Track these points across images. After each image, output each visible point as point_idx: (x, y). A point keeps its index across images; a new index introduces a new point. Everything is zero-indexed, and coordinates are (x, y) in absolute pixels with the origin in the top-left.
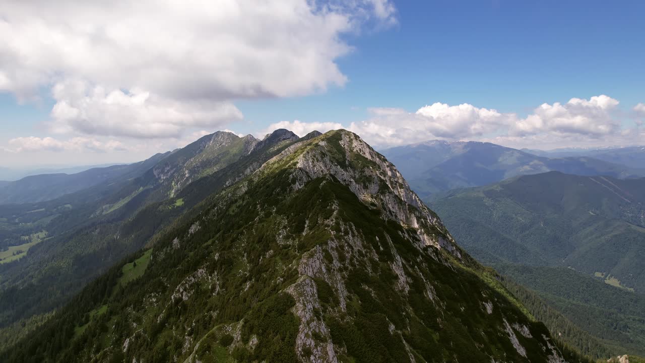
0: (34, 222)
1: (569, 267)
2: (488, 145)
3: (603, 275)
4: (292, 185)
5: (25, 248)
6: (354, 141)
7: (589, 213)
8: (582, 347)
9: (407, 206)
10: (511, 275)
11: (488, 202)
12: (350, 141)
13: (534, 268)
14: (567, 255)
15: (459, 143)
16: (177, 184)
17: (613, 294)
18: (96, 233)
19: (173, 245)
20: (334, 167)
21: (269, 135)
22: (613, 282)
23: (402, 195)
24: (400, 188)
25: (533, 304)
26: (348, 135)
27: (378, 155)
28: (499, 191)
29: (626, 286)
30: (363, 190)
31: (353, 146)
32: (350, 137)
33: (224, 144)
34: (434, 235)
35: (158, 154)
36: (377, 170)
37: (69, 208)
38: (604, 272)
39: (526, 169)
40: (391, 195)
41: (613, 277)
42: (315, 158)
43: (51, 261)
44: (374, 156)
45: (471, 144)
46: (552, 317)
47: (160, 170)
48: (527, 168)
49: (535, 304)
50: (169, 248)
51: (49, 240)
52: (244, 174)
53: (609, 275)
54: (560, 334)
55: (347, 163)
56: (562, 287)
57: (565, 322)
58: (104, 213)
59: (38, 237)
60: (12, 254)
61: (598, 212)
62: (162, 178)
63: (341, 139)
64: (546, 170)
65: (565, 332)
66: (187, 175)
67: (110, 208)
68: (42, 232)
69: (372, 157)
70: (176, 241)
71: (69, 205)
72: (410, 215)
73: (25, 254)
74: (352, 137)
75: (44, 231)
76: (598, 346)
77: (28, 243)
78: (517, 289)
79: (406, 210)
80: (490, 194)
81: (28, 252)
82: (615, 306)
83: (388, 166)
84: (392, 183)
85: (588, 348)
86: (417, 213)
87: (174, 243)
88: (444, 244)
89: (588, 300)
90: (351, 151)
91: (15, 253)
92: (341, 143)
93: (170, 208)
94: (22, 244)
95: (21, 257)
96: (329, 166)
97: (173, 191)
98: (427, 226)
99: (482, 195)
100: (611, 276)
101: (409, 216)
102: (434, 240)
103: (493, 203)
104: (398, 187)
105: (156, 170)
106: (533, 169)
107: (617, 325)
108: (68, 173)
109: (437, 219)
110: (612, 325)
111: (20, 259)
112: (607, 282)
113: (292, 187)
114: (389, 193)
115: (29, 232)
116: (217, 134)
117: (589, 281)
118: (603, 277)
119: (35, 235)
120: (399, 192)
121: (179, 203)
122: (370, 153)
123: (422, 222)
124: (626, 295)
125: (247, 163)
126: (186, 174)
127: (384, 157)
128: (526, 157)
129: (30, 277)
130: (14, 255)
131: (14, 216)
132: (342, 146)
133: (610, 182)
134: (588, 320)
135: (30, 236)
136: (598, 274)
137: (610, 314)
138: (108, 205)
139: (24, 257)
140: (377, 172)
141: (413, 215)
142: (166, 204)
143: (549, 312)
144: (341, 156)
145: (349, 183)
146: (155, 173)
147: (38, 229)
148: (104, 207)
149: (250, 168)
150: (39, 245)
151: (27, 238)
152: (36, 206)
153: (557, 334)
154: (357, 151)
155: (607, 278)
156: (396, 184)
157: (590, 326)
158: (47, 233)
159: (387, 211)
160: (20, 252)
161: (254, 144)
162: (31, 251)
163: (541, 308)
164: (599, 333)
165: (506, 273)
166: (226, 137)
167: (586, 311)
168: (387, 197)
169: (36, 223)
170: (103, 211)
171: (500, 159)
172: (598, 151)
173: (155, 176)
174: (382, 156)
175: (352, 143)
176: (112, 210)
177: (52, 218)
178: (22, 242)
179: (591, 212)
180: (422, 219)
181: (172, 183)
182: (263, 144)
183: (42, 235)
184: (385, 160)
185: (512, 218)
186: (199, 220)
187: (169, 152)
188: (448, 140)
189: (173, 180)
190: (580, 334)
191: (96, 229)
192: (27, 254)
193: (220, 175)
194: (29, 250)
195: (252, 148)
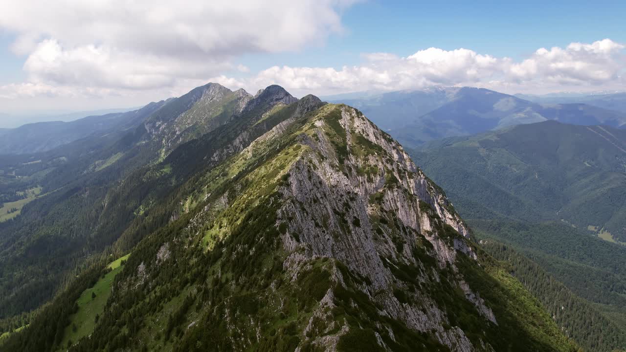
0: (30, 175)
1: (562, 220)
2: (483, 90)
3: (596, 228)
4: (281, 236)
5: (19, 204)
6: (356, 119)
7: (585, 165)
8: (585, 321)
9: (418, 203)
10: (507, 232)
11: (483, 152)
12: (351, 120)
13: (530, 225)
14: (561, 208)
15: (455, 89)
16: (168, 142)
17: (608, 252)
18: (86, 196)
19: (139, 272)
20: (335, 176)
21: (262, 91)
22: (606, 237)
23: (411, 186)
24: (409, 178)
25: (536, 276)
26: (348, 111)
27: (384, 135)
28: (494, 141)
29: (619, 240)
30: (367, 183)
31: (355, 126)
32: (351, 115)
33: (215, 99)
34: (449, 237)
35: (152, 103)
36: (383, 157)
37: (63, 160)
38: (598, 225)
39: (521, 117)
40: (399, 190)
41: (606, 231)
42: (311, 165)
43: (42, 225)
44: (379, 137)
45: (465, 89)
46: (556, 290)
47: (151, 125)
48: (522, 115)
49: (538, 276)
50: (133, 278)
51: (43, 198)
52: (232, 145)
53: (602, 229)
54: (563, 308)
55: (348, 149)
56: (557, 245)
57: (568, 295)
58: (97, 169)
59: (33, 193)
60: (6, 211)
61: (593, 163)
62: (154, 133)
63: (341, 118)
64: (541, 119)
65: (567, 306)
66: (178, 133)
67: (103, 163)
68: (36, 187)
69: (377, 138)
70: (142, 267)
71: (64, 158)
72: (422, 214)
73: (18, 212)
74: (353, 115)
75: (38, 186)
76: (601, 319)
77: (23, 198)
78: (519, 261)
79: (416, 207)
80: (485, 144)
81: (22, 210)
82: (610, 265)
83: (394, 148)
84: (399, 172)
85: (591, 323)
86: (430, 212)
87: (140, 270)
88: (459, 246)
89: (583, 259)
90: (353, 132)
91: (10, 211)
92: (341, 122)
93: (158, 174)
94: (17, 200)
95: (15, 216)
96: (330, 174)
97: (164, 150)
98: (441, 227)
99: (477, 145)
100: (605, 230)
101: (420, 215)
102: (449, 244)
103: (488, 153)
104: (407, 177)
105: (147, 124)
106: (526, 116)
107: (613, 286)
108: (66, 120)
109: (443, 196)
110: (609, 287)
111: (14, 219)
112: (600, 235)
113: (280, 239)
114: (398, 187)
115: (23, 187)
116: (208, 86)
117: (585, 239)
118: (596, 230)
119: (30, 191)
120: (407, 182)
121: (167, 170)
122: (374, 134)
123: (435, 223)
124: (621, 253)
125: (237, 126)
126: (176, 131)
127: (389, 136)
128: (521, 103)
129: (19, 244)
130: (8, 213)
131: (11, 168)
132: (343, 126)
133: (608, 132)
134: (585, 282)
135: (25, 191)
136: (591, 228)
137: (607, 276)
138: (101, 161)
139: (18, 216)
140: (383, 159)
141: (425, 215)
142: (154, 169)
143: (552, 285)
144: (341, 140)
145: (354, 196)
146: (147, 127)
147: (33, 184)
148: (97, 162)
149: (239, 139)
150: (33, 203)
151: (21, 193)
152: (33, 157)
153: (560, 308)
154: (359, 132)
155: (601, 232)
156: (404, 173)
157: (587, 289)
158: (42, 188)
159: (400, 230)
160: (14, 210)
161: (246, 100)
162: (25, 209)
163: (544, 280)
164: (596, 296)
165: (501, 230)
166: (217, 91)
167: (583, 273)
168: (396, 193)
169: (32, 177)
170: (95, 167)
171: (495, 106)
172: (592, 96)
173: (146, 130)
174: (388, 135)
175: (353, 122)
176: (104, 166)
177: (47, 172)
178: (17, 198)
179: (586, 163)
180: (436, 219)
181: (162, 140)
182: (255, 103)
183: (37, 190)
184: (390, 141)
185: (507, 169)
186: (169, 241)
187: (162, 101)
188: (444, 86)
189: (163, 137)
190: (584, 307)
191: (86, 191)
192: (21, 212)
193: (210, 138)
194: (23, 208)
195: (243, 105)
